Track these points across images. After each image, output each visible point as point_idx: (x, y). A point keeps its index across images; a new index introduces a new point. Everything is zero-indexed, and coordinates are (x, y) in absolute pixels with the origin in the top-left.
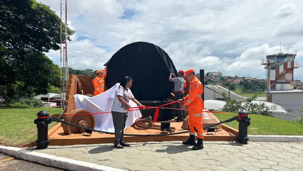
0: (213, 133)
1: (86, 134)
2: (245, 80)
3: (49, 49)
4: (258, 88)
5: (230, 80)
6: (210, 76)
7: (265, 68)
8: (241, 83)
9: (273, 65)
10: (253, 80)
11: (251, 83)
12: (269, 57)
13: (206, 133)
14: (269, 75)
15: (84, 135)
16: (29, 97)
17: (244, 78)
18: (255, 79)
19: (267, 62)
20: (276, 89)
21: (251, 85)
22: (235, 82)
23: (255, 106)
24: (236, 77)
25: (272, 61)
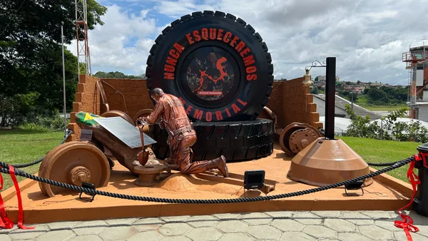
0: (359, 191)
1: (84, 195)
2: (371, 87)
3: (71, 39)
4: (392, 98)
5: (349, 87)
6: (320, 82)
7: (407, 68)
8: (366, 91)
9: (420, 63)
10: (384, 87)
11: (381, 91)
12: (413, 51)
13: (343, 191)
14: (414, 78)
15: (80, 199)
16: (51, 115)
17: (370, 83)
18: (387, 84)
19: (411, 59)
20: (424, 99)
21: (380, 94)
22: (357, 89)
23: (402, 126)
24: (359, 82)
25: (419, 57)
